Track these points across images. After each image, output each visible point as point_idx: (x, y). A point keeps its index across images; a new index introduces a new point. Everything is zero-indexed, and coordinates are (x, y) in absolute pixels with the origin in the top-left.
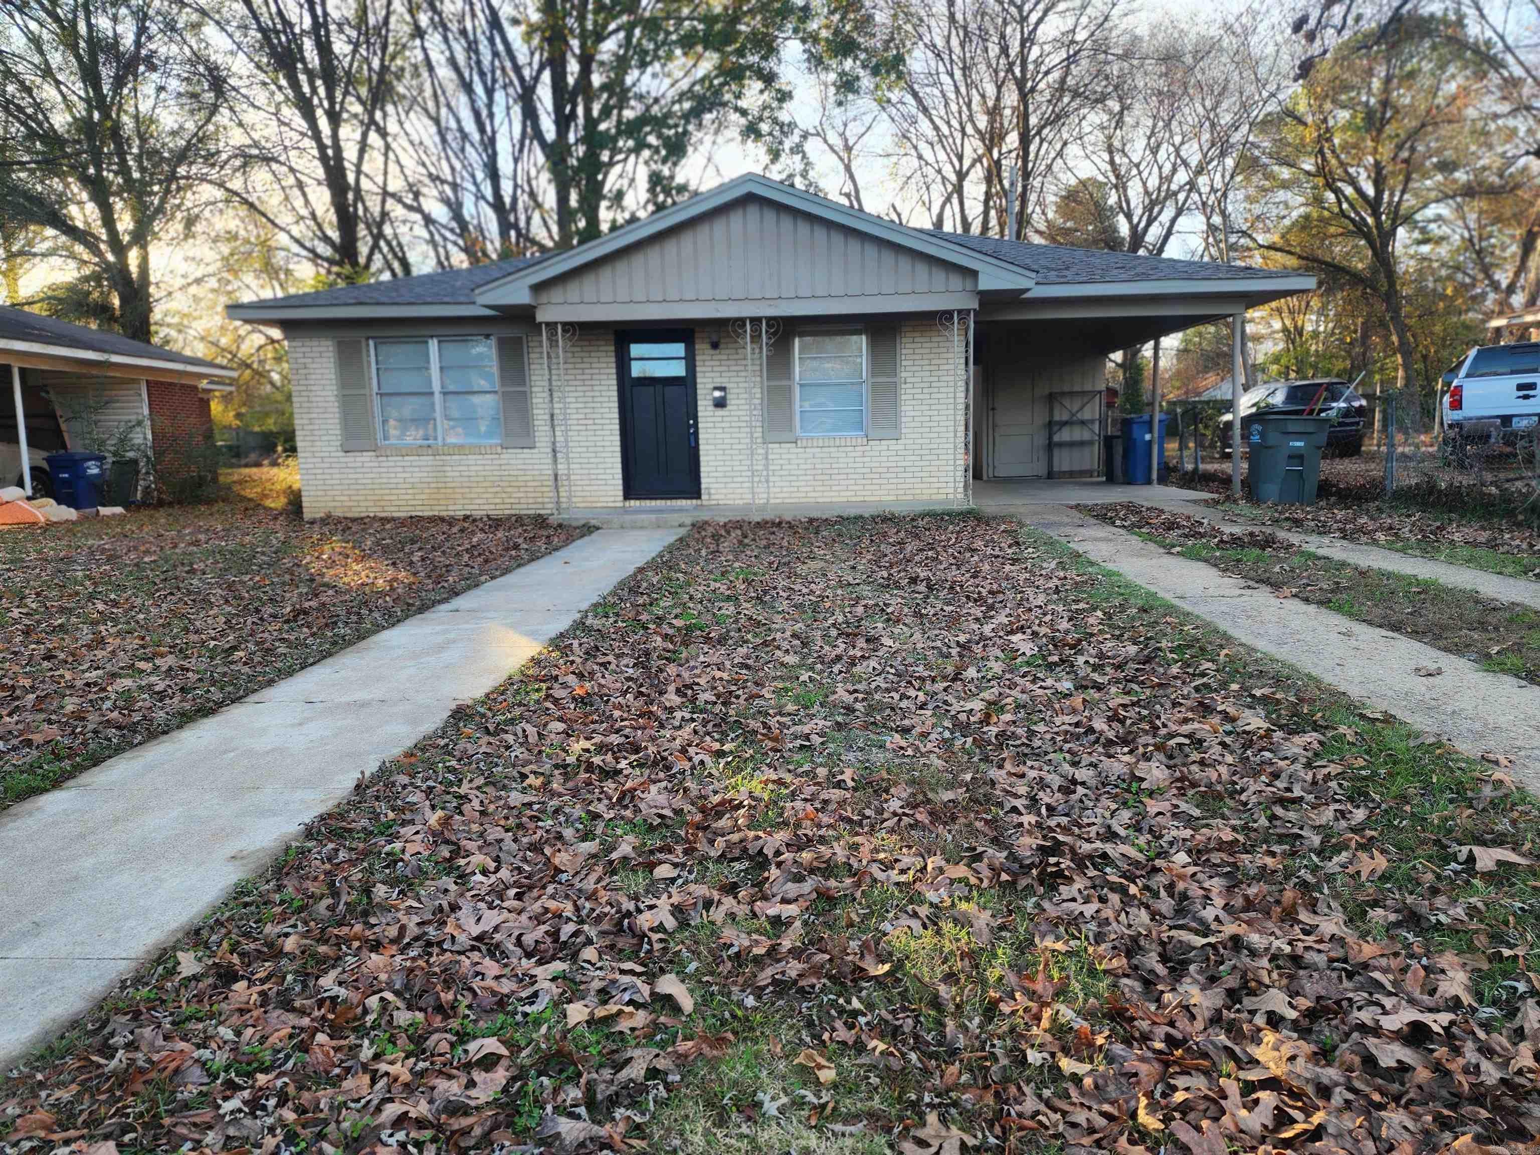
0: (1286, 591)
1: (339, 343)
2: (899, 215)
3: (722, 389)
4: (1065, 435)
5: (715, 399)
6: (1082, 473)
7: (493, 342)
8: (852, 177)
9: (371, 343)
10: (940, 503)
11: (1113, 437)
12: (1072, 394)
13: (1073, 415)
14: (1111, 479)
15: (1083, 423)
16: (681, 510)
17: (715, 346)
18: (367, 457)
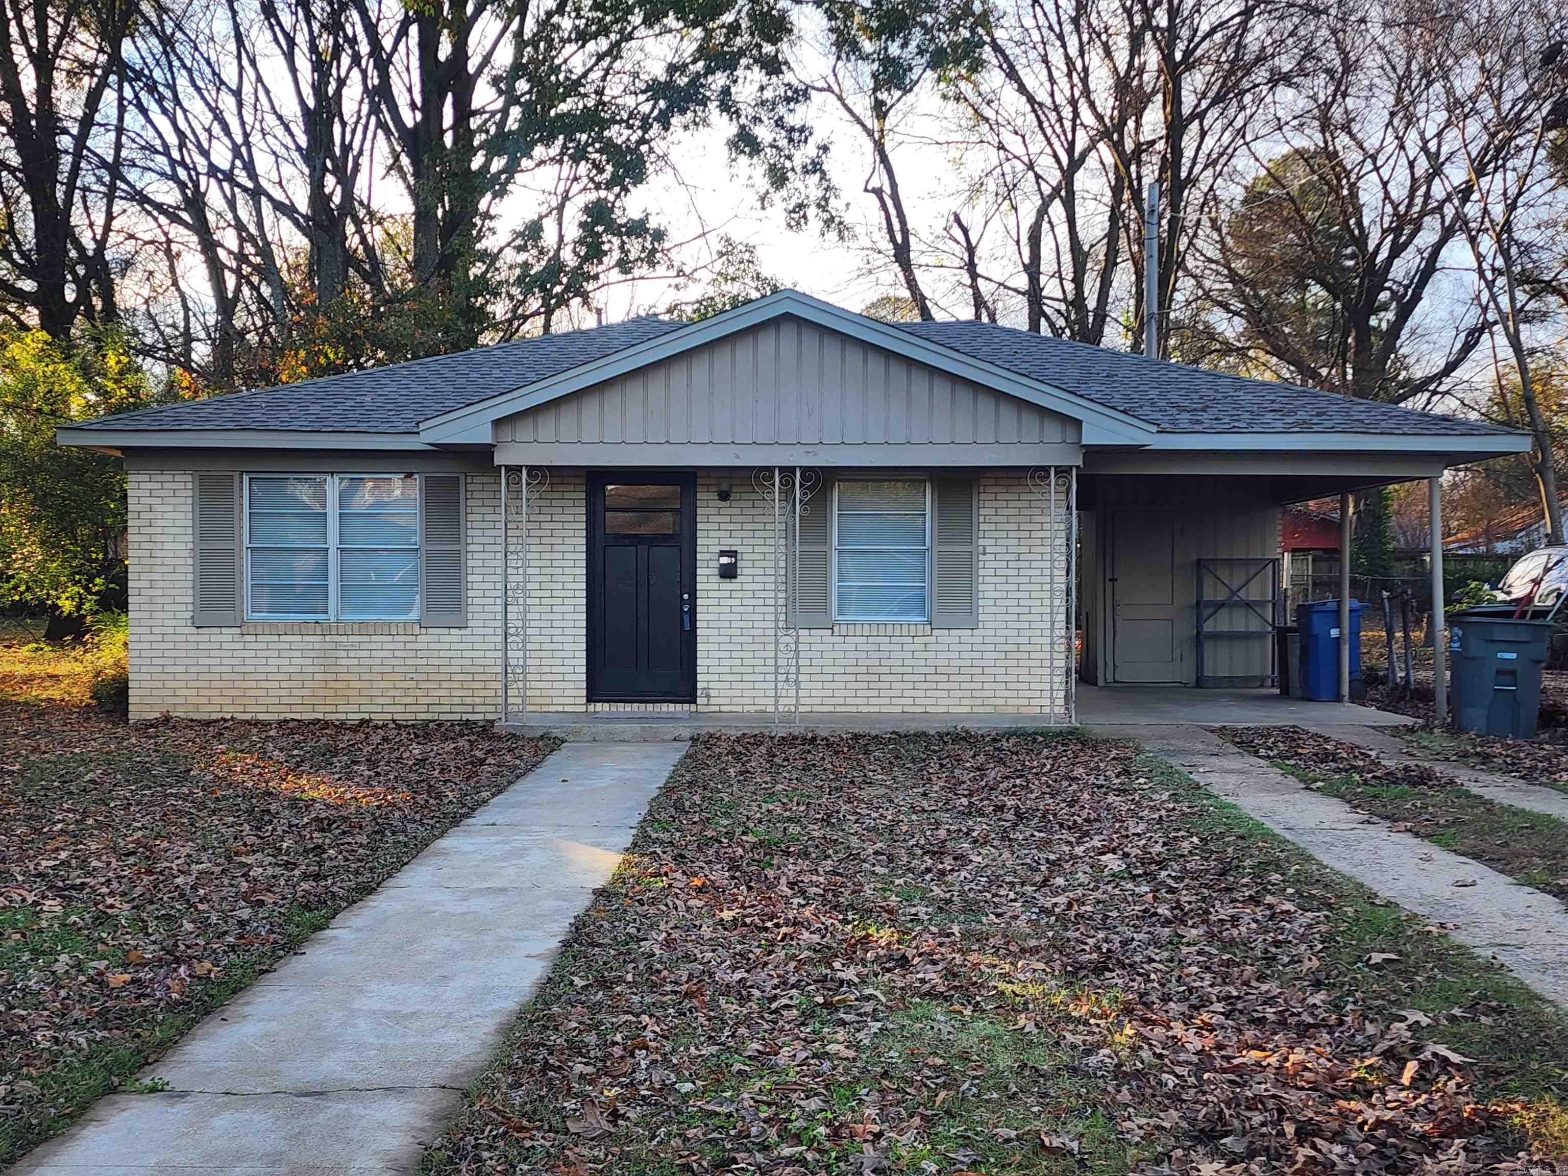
0: (1401, 825)
1: (201, 478)
2: (965, 231)
3: (732, 554)
4: (1221, 623)
5: (722, 565)
6: (1247, 681)
7: (417, 482)
8: (884, 160)
9: (246, 478)
10: (1033, 718)
11: (1290, 630)
12: (1230, 562)
13: (1233, 593)
14: (1286, 694)
15: (1248, 605)
16: (673, 718)
17: (724, 496)
18: (228, 634)
